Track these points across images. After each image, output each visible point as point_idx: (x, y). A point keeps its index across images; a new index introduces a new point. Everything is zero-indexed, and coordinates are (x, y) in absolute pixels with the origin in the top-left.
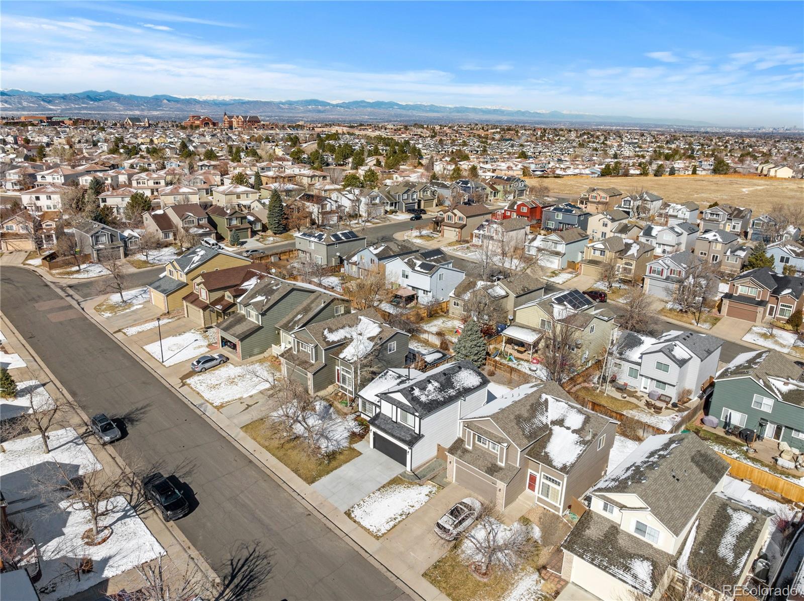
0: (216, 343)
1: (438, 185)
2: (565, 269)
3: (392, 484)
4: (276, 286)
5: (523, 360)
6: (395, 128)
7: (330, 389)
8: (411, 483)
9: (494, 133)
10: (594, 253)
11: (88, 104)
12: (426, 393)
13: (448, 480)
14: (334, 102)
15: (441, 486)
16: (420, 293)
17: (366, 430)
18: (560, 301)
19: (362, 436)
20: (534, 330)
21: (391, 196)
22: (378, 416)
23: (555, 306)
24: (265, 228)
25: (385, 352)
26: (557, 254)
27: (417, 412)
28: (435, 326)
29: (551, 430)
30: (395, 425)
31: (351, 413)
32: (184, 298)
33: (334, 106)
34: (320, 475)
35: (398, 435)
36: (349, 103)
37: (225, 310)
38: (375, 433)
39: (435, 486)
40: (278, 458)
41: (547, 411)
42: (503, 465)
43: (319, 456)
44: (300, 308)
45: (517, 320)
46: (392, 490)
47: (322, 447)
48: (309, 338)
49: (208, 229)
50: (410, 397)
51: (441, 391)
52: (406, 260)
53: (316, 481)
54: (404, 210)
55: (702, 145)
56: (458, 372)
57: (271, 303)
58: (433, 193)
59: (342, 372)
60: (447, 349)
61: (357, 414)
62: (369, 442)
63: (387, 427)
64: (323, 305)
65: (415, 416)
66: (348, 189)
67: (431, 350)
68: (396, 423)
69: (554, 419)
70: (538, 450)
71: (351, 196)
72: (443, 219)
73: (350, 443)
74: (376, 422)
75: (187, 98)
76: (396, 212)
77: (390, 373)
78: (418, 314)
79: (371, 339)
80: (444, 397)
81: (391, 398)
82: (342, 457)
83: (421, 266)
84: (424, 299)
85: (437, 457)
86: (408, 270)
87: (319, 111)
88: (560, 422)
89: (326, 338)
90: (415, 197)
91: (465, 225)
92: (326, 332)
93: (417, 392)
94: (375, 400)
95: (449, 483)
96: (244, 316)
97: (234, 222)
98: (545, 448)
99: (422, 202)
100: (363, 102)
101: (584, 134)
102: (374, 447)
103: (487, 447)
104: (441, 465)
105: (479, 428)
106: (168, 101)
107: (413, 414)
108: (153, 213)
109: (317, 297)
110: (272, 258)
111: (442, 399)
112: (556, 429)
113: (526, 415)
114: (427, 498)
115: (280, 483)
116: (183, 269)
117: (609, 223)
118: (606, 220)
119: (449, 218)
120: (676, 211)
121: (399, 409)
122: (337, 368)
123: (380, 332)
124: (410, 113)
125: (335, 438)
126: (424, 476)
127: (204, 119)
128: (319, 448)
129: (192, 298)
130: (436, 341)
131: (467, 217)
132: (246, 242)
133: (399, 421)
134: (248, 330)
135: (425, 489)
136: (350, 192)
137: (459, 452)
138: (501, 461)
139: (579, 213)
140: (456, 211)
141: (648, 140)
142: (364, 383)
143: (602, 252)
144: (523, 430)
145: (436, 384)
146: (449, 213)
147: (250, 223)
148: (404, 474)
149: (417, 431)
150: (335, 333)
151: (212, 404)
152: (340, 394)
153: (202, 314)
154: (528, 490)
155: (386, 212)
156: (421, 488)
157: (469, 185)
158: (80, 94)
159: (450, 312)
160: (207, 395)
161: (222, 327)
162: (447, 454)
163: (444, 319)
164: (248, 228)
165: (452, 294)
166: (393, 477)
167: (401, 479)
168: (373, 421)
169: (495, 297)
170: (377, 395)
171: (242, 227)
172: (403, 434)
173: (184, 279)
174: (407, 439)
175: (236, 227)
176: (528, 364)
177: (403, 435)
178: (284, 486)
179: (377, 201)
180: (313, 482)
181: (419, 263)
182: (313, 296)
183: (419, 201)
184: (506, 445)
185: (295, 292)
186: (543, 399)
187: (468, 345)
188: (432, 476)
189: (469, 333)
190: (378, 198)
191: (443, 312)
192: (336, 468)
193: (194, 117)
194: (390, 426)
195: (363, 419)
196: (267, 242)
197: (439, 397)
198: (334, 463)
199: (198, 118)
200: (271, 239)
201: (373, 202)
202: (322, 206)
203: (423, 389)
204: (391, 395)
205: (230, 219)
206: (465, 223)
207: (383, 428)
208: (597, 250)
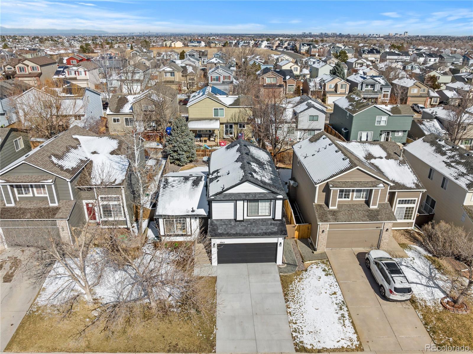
3: (288, 287)
8: (297, 274)
10: (166, 76)
12: (260, 174)
13: (320, 250)
22: (213, 224)
26: (138, 81)
27: (278, 194)
30: (243, 223)
35: (261, 231)
38: (219, 246)
39: (317, 263)
45: (191, 116)
46: (296, 291)
50: (260, 183)
51: (264, 169)
56: (249, 150)
63: (238, 230)
65: (277, 199)
72: (14, 72)
79: (115, 153)
89: (61, 167)
91: (42, 74)
92: (55, 160)
93: (256, 176)
102: (218, 262)
104: (288, 244)
114: (331, 277)
119: (21, 69)
121: (245, 204)
131: (41, 66)
133: (245, 217)
145: (255, 164)
146: (21, 65)
149: (279, 217)
156: (310, 273)
162: (321, 224)
165: (109, 112)
166: (278, 279)
167: (286, 276)
172: (264, 228)
174: (275, 230)
188: (299, 257)
194: (241, 228)
197: (269, 174)
203: (255, 171)
206: (40, 71)
207: (235, 233)
208: (168, 73)
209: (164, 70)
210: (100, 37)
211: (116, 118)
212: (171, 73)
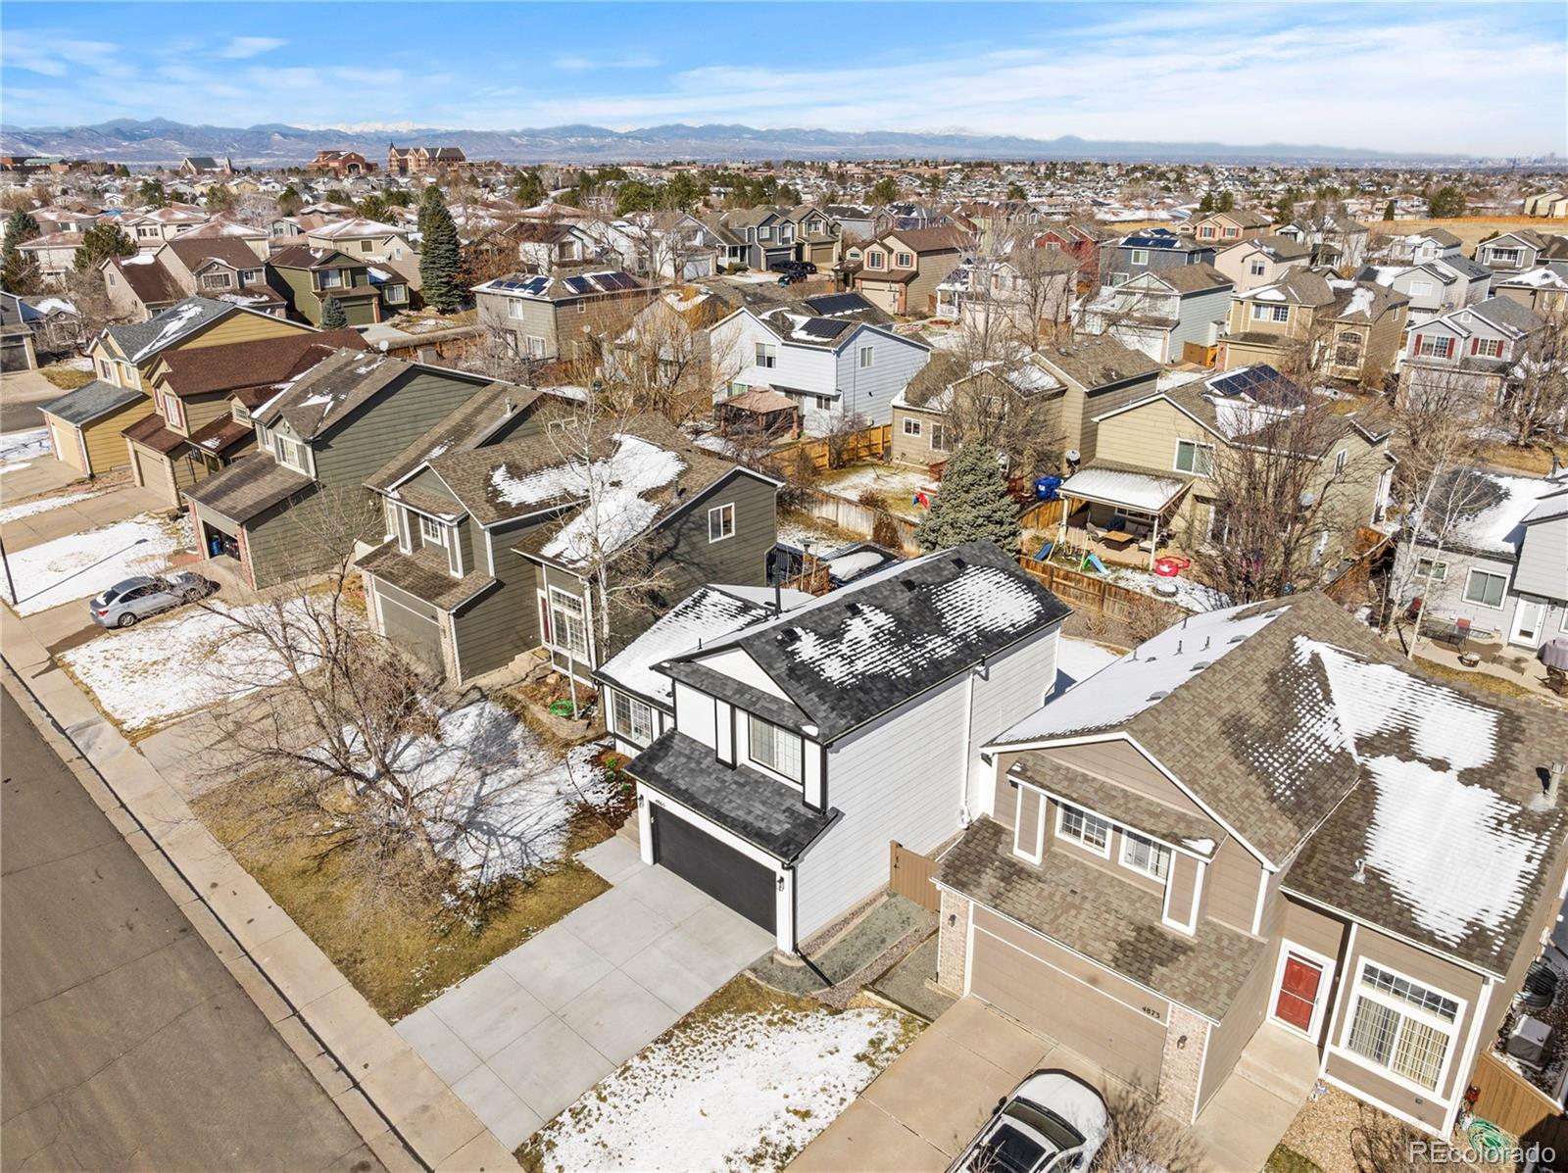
0: (194, 548)
1: (842, 212)
2: (1179, 364)
3: (718, 1013)
4: (368, 364)
5: (1126, 566)
6: (747, 167)
7: (522, 664)
8: (795, 1004)
9: (950, 170)
10: (1257, 315)
11: (117, 146)
12: (844, 649)
13: (946, 984)
14: (622, 130)
15: (919, 1015)
16: (809, 405)
17: (630, 800)
18: (1230, 388)
19: (614, 820)
20: (1157, 476)
21: (731, 231)
22: (665, 743)
23: (1218, 401)
24: (416, 302)
25: (697, 538)
26: (1161, 323)
27: (810, 719)
28: (855, 487)
29: (1366, 774)
30: (729, 775)
31: (585, 741)
32: (127, 432)
33: (620, 136)
34: (439, 981)
35: (741, 814)
36: (652, 130)
37: (226, 454)
38: (655, 810)
39: (889, 1014)
40: (293, 914)
41: (1329, 701)
42: (1187, 931)
43: (448, 898)
44: (441, 429)
45: (1103, 452)
46: (720, 1037)
47: (465, 865)
48: (445, 498)
49: (265, 298)
50: (782, 666)
51: (898, 644)
52: (766, 316)
53: (420, 1003)
54: (763, 267)
55: (1379, 185)
56: (955, 577)
57: (343, 411)
58: (832, 229)
59: (555, 606)
60: (894, 543)
61: (605, 742)
62: (637, 841)
63: (699, 785)
64: (509, 415)
65: (805, 737)
66: (629, 215)
67: (844, 545)
68: (733, 766)
69: (1369, 731)
70: (1334, 859)
71: (635, 231)
72: (861, 265)
73: (571, 847)
74: (659, 768)
75: (322, 129)
76: (746, 270)
77: (714, 596)
78: (804, 457)
79: (648, 495)
80: (910, 664)
81: (710, 674)
82: (532, 902)
83: (808, 328)
84: (819, 423)
85: (891, 891)
86: (772, 342)
87: (592, 149)
88: (1399, 742)
89: (497, 493)
90: (788, 234)
91: (916, 275)
92: (499, 477)
93: (807, 647)
94: (656, 686)
95: (950, 1000)
96: (271, 459)
97: (335, 282)
98: (1362, 850)
99: (807, 250)
100: (679, 127)
101: (1135, 169)
102: (657, 859)
103: (1106, 853)
104: (906, 922)
105: (1071, 778)
106: (284, 135)
107: (796, 731)
108: (124, 263)
109: (495, 397)
110: (420, 352)
111: (906, 671)
112: (1386, 769)
113: (1260, 717)
114: (865, 1071)
115: (276, 1014)
116: (130, 355)
117: (1269, 265)
118: (1259, 257)
119: (875, 259)
120: (1408, 250)
121: (742, 717)
122: (541, 593)
123: (681, 475)
124: (775, 146)
125: (516, 831)
126: (847, 970)
127: (348, 158)
128: (453, 867)
129: (149, 431)
130: (862, 524)
131: (918, 253)
132: (367, 329)
133: (742, 758)
134: (272, 496)
135: (855, 1030)
136: (631, 222)
137: (989, 878)
138: (1181, 913)
139: (1191, 247)
140: (891, 241)
141: (1267, 178)
142: (623, 634)
143: (1280, 310)
144: (1266, 779)
145: (880, 619)
146: (876, 248)
147: (376, 283)
148: (765, 968)
149: (814, 798)
150: (531, 481)
151: (118, 724)
152: (551, 680)
153: (169, 470)
154: (1273, 1024)
155: (720, 270)
156: (833, 1024)
157: (914, 214)
158: (101, 126)
159: (896, 453)
160: (112, 697)
161: (201, 493)
162: (940, 886)
163: (880, 471)
164: (370, 297)
165: (899, 400)
166: (724, 979)
167: (755, 987)
168: (646, 766)
169: (1028, 393)
170: (658, 668)
171: (355, 292)
172: (759, 808)
173: (135, 381)
174: (777, 830)
175: (336, 291)
176: (1146, 576)
177: (756, 812)
178: (290, 1031)
179: (698, 241)
180: (406, 1010)
181: (802, 320)
182: (482, 395)
183: (799, 248)
184: (1206, 846)
185: (421, 381)
186: (1304, 659)
187: (967, 515)
188: (878, 970)
189: (969, 479)
190: (700, 235)
191: (874, 455)
192: (504, 949)
193: (325, 153)
194: (709, 782)
195: (621, 758)
196: (419, 329)
197: (895, 663)
198: (501, 928)
199: (336, 155)
200: (432, 322)
201: (687, 244)
202: (562, 246)
203: (831, 635)
204: (709, 663)
205: (324, 276)
206: (914, 269)
207: (683, 787)
208: (1266, 306)
209: (1254, 297)
210: (1337, 170)
211: (913, 421)
212: (1277, 308)
